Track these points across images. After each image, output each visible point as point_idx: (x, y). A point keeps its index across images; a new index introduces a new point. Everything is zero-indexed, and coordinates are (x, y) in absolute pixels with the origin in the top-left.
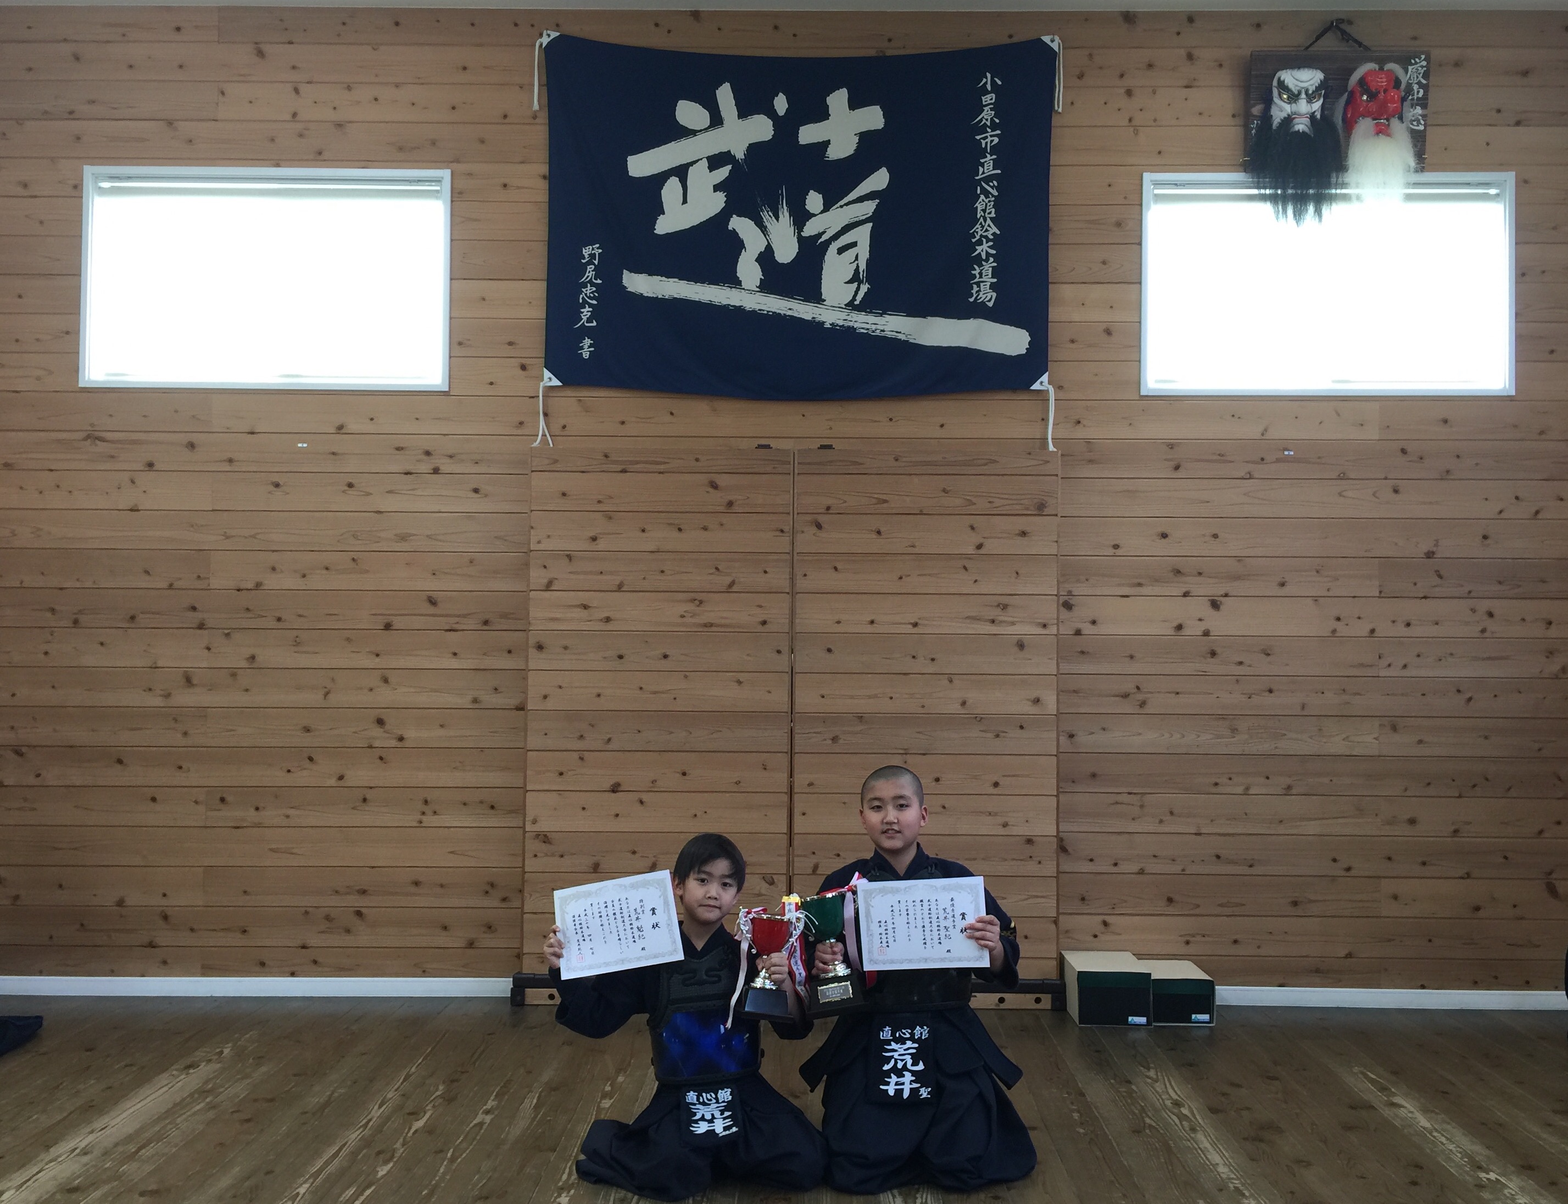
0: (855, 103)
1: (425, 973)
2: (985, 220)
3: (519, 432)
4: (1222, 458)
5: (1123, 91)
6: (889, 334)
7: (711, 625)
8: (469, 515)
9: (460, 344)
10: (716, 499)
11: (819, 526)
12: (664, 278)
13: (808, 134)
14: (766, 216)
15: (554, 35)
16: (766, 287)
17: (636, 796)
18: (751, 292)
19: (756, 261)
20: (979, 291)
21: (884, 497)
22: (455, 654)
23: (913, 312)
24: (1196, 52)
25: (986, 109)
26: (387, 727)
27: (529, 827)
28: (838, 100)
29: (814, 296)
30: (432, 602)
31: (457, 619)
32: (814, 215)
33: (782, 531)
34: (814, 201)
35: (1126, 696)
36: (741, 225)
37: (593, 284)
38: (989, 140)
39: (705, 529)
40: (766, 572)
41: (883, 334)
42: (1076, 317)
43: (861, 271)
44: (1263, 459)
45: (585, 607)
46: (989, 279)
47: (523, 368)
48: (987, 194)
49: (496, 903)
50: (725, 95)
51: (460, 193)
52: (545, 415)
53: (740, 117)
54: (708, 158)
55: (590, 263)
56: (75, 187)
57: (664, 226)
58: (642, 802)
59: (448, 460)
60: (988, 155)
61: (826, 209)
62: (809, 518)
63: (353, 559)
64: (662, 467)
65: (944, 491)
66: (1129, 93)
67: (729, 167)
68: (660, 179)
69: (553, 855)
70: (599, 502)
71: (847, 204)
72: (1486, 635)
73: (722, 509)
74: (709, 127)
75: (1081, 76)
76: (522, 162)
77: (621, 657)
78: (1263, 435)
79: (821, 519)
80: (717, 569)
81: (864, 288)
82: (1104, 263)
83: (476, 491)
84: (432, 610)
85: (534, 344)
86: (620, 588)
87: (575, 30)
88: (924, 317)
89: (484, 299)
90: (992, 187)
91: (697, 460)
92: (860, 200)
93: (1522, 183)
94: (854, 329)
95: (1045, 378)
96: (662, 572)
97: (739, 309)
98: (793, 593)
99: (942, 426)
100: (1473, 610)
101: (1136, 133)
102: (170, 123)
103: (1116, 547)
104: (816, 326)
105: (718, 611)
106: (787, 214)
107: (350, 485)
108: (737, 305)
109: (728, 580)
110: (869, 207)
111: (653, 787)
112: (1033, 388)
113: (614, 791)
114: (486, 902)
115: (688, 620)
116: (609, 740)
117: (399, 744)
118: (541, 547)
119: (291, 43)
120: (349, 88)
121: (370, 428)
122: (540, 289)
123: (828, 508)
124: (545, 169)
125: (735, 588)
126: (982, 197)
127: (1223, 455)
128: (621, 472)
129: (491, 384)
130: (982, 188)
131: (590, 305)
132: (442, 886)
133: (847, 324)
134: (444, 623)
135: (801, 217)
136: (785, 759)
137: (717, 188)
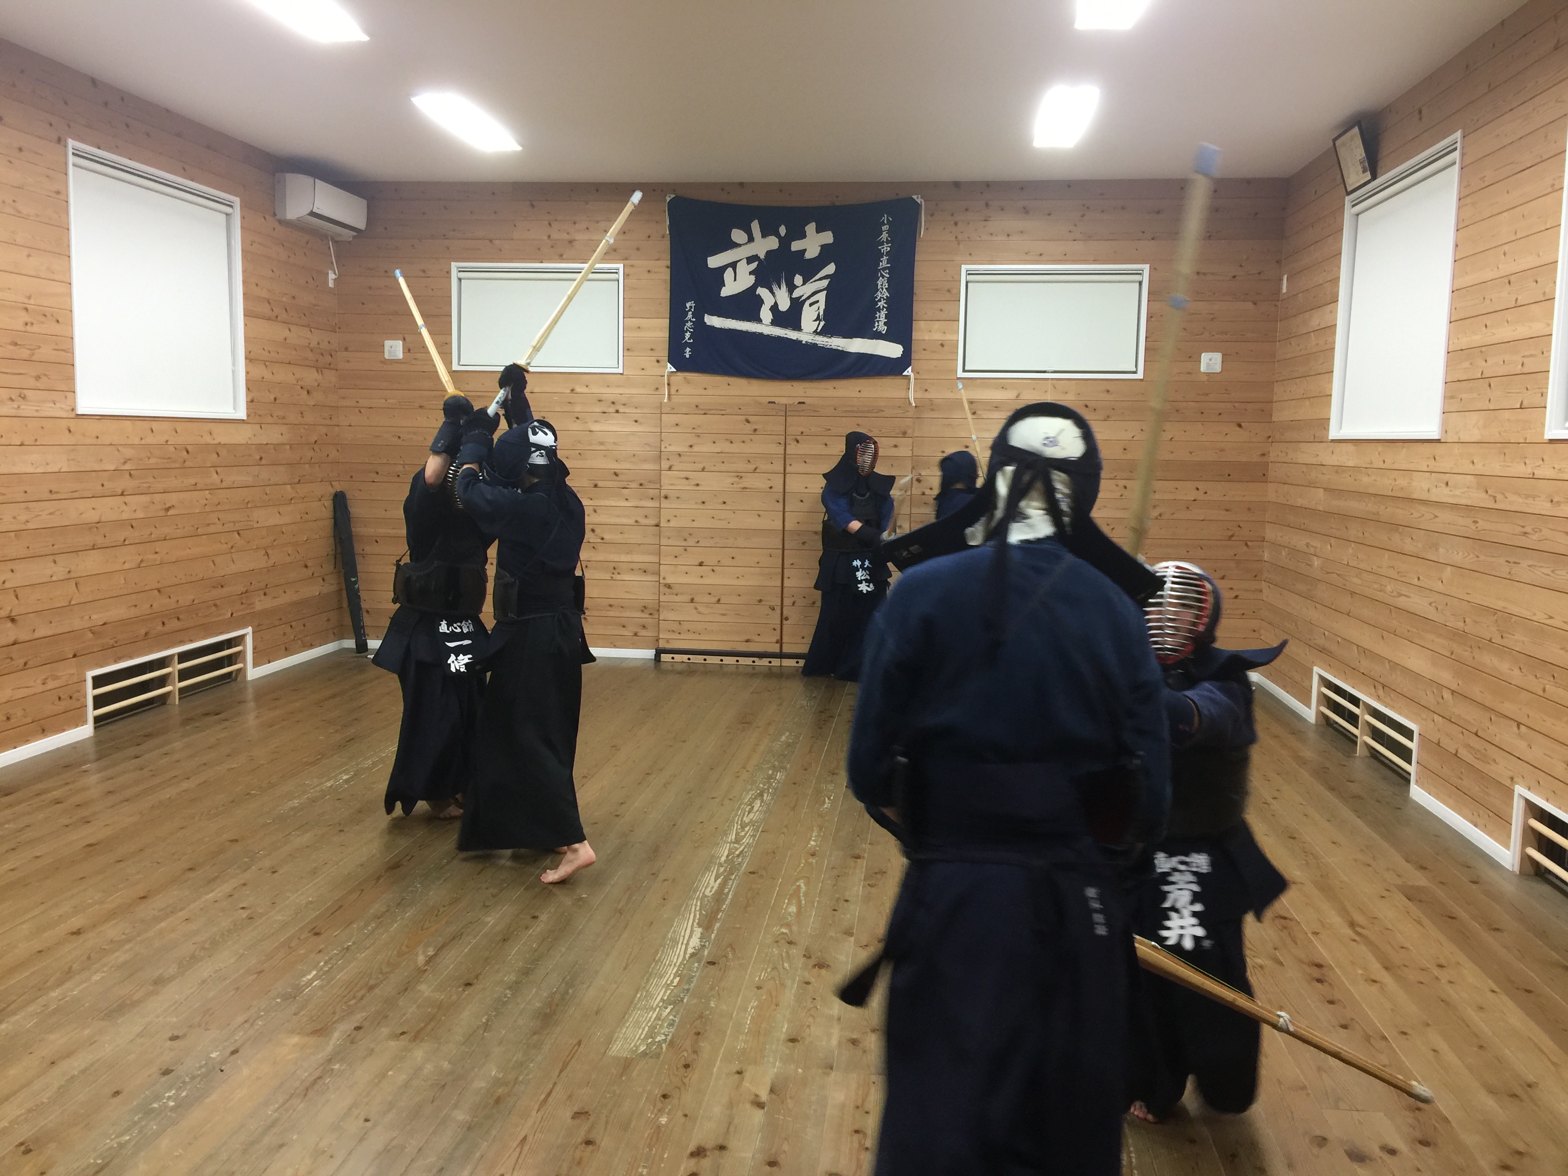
0: (819, 230)
1: (615, 647)
2: (882, 289)
3: (657, 393)
5: (953, 223)
6: (834, 347)
7: (746, 488)
8: (633, 433)
9: (628, 350)
10: (749, 428)
11: (798, 441)
12: (725, 319)
13: (796, 246)
14: (775, 288)
15: (673, 195)
16: (774, 323)
17: (710, 568)
18: (767, 325)
19: (770, 309)
20: (878, 326)
21: (828, 427)
22: (627, 499)
23: (845, 336)
24: (990, 202)
25: (884, 233)
26: (596, 532)
27: (661, 581)
29: (798, 327)
30: (616, 474)
31: (628, 483)
32: (798, 287)
33: (780, 444)
34: (798, 280)
36: (762, 292)
37: (691, 321)
38: (885, 248)
39: (743, 442)
40: (772, 463)
41: (831, 347)
42: (927, 338)
43: (821, 315)
45: (687, 479)
46: (883, 320)
47: (658, 361)
48: (883, 277)
49: (647, 616)
50: (755, 226)
51: (628, 275)
52: (669, 384)
53: (763, 237)
54: (747, 258)
55: (690, 310)
56: (448, 272)
57: (725, 292)
58: (713, 571)
59: (623, 406)
60: (885, 257)
61: (804, 284)
62: (794, 437)
63: (580, 454)
64: (723, 412)
65: (858, 425)
66: (956, 224)
67: (757, 263)
68: (723, 269)
69: (673, 594)
70: (693, 428)
71: (814, 281)
72: (1123, 497)
73: (752, 433)
74: (747, 242)
75: (932, 215)
76: (658, 260)
77: (703, 503)
78: (1017, 397)
79: (798, 438)
80: (749, 461)
81: (822, 323)
82: (941, 310)
83: (636, 421)
84: (617, 478)
85: (663, 351)
86: (703, 470)
87: (682, 193)
88: (852, 338)
89: (639, 328)
90: (886, 273)
91: (740, 409)
92: (821, 279)
94: (817, 344)
95: (910, 369)
96: (723, 462)
97: (761, 334)
98: (785, 474)
99: (860, 391)
100: (1117, 485)
101: (959, 244)
102: (491, 241)
104: (798, 342)
105: (750, 481)
106: (785, 286)
107: (577, 418)
108: (760, 332)
109: (753, 467)
110: (825, 283)
111: (719, 564)
112: (904, 374)
113: (700, 566)
114: (643, 615)
115: (735, 486)
116: (698, 542)
117: (601, 541)
118: (666, 450)
119: (547, 200)
120: (575, 223)
121: (585, 390)
122: (667, 322)
123: (802, 433)
124: (669, 263)
125: (757, 471)
126: (881, 278)
128: (704, 414)
129: (643, 369)
130: (881, 274)
131: (690, 332)
132: (622, 607)
133: (813, 342)
134: (621, 484)
135: (791, 288)
136: (781, 551)
137: (751, 273)
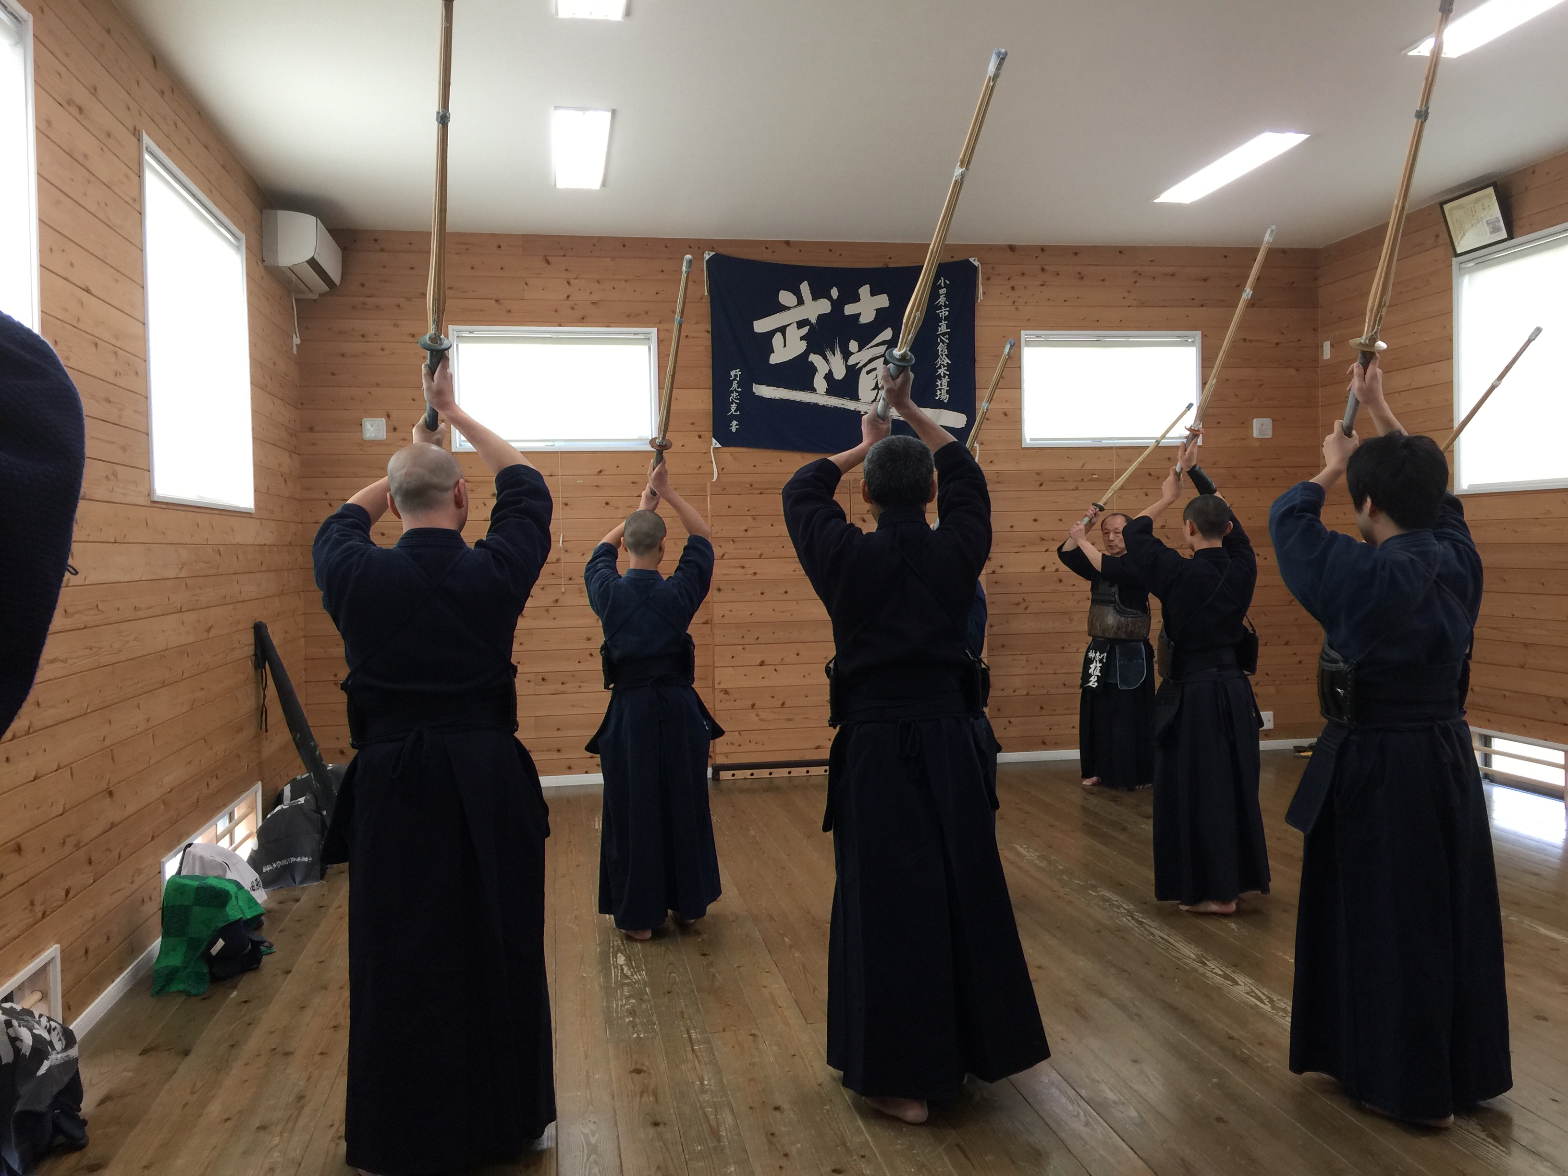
0: (873, 294)
2: (942, 355)
4: (1063, 479)
5: (1010, 287)
12: (776, 388)
13: (850, 309)
14: (828, 354)
15: (712, 254)
16: (829, 392)
17: (772, 668)
18: (822, 395)
19: (824, 378)
20: (941, 394)
24: (1046, 267)
25: (942, 296)
27: (716, 686)
28: (864, 291)
29: (855, 397)
32: (854, 353)
34: (853, 345)
35: (1018, 604)
36: (814, 358)
37: (737, 392)
38: (944, 312)
44: (1083, 480)
45: (743, 567)
46: (945, 388)
47: (700, 437)
48: (943, 342)
50: (805, 288)
51: (662, 341)
52: (716, 462)
53: (813, 300)
54: (797, 322)
57: (774, 359)
58: (776, 670)
60: (943, 322)
61: (860, 349)
66: (1013, 288)
67: (808, 327)
68: (772, 334)
69: (731, 700)
70: (749, 510)
71: (871, 347)
74: (797, 305)
75: (988, 279)
76: (697, 324)
77: (763, 594)
78: (1082, 467)
85: (707, 423)
86: (760, 556)
87: (722, 251)
89: (677, 399)
90: (945, 338)
92: (877, 345)
93: (1204, 336)
96: (783, 547)
97: (816, 405)
101: (1017, 309)
102: (497, 301)
103: (1012, 527)
106: (839, 353)
107: (607, 504)
110: (882, 349)
111: (782, 662)
113: (761, 665)
119: (565, 256)
120: (598, 282)
121: (618, 471)
122: (709, 394)
124: (709, 327)
126: (941, 344)
127: (1063, 478)
128: (759, 494)
129: (683, 446)
130: (941, 339)
131: (736, 403)
135: (847, 355)
137: (802, 339)
